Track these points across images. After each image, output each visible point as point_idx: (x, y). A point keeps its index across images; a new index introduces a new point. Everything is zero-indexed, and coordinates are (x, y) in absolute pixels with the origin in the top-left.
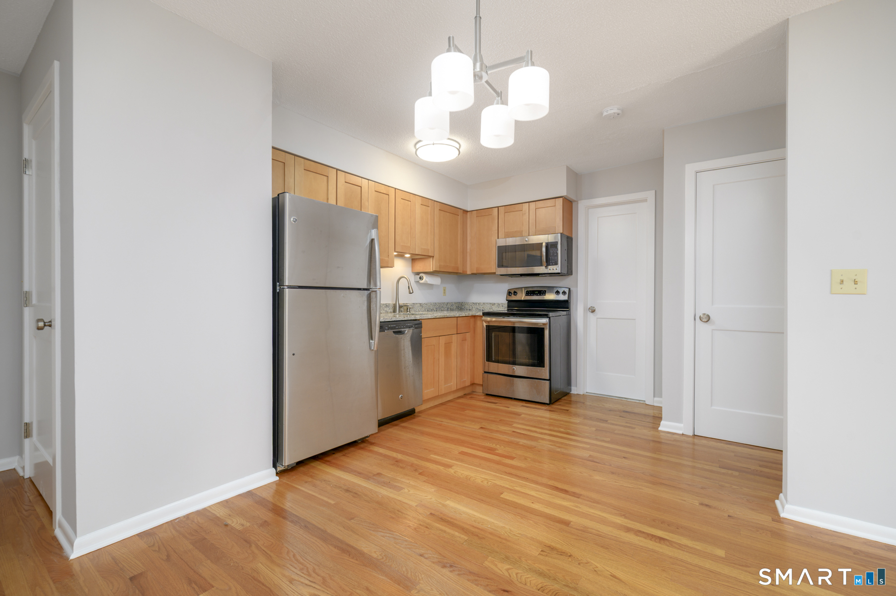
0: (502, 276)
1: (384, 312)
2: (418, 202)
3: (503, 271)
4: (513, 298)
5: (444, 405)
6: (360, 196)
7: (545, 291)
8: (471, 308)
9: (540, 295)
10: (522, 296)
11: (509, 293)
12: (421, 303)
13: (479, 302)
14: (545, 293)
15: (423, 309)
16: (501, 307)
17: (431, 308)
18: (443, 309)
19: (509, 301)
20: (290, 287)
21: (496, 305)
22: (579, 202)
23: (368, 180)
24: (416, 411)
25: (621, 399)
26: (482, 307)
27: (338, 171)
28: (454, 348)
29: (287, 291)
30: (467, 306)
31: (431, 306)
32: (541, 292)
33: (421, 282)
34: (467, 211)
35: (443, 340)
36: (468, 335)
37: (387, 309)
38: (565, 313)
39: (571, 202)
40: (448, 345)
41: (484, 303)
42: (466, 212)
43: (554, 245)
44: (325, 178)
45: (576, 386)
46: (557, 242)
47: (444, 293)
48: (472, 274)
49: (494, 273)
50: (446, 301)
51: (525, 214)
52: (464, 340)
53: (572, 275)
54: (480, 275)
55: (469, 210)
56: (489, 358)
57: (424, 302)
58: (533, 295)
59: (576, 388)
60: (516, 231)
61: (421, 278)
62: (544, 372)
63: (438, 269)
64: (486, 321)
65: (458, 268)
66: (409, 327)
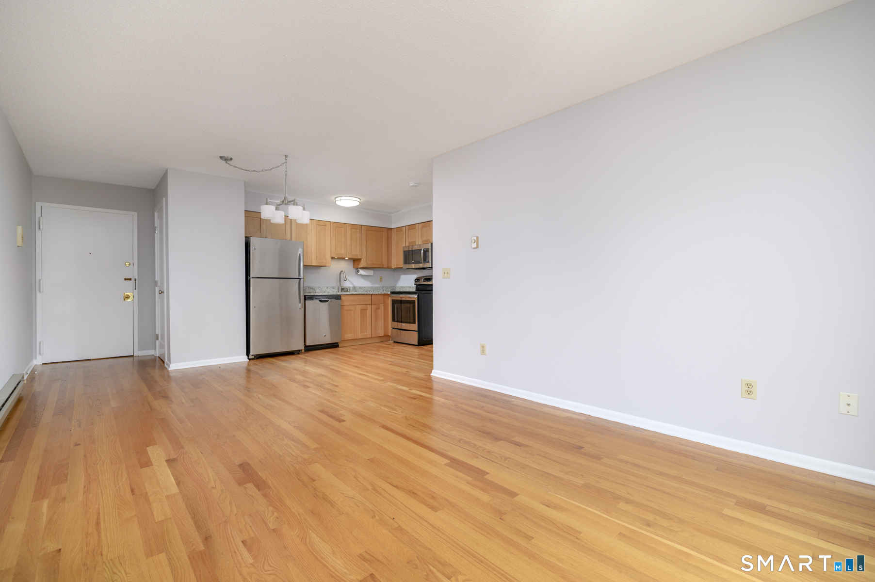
0: (409, 269)
1: (336, 290)
2: (348, 227)
3: (408, 266)
4: (418, 283)
8: (398, 289)
10: (422, 282)
11: (416, 280)
12: (360, 286)
15: (362, 289)
16: (413, 289)
18: (379, 290)
19: (417, 285)
20: (253, 278)
21: (411, 287)
24: (340, 346)
28: (369, 313)
29: (251, 279)
33: (359, 273)
35: (359, 308)
36: (382, 306)
40: (364, 311)
42: (390, 229)
46: (429, 249)
47: (381, 281)
48: (394, 268)
49: (402, 268)
50: (382, 285)
51: (417, 230)
52: (378, 308)
54: (399, 269)
55: (392, 228)
56: (393, 320)
58: (426, 281)
60: (413, 242)
61: (358, 272)
62: (415, 327)
63: (366, 266)
64: (393, 297)
65: (383, 265)
66: (331, 298)
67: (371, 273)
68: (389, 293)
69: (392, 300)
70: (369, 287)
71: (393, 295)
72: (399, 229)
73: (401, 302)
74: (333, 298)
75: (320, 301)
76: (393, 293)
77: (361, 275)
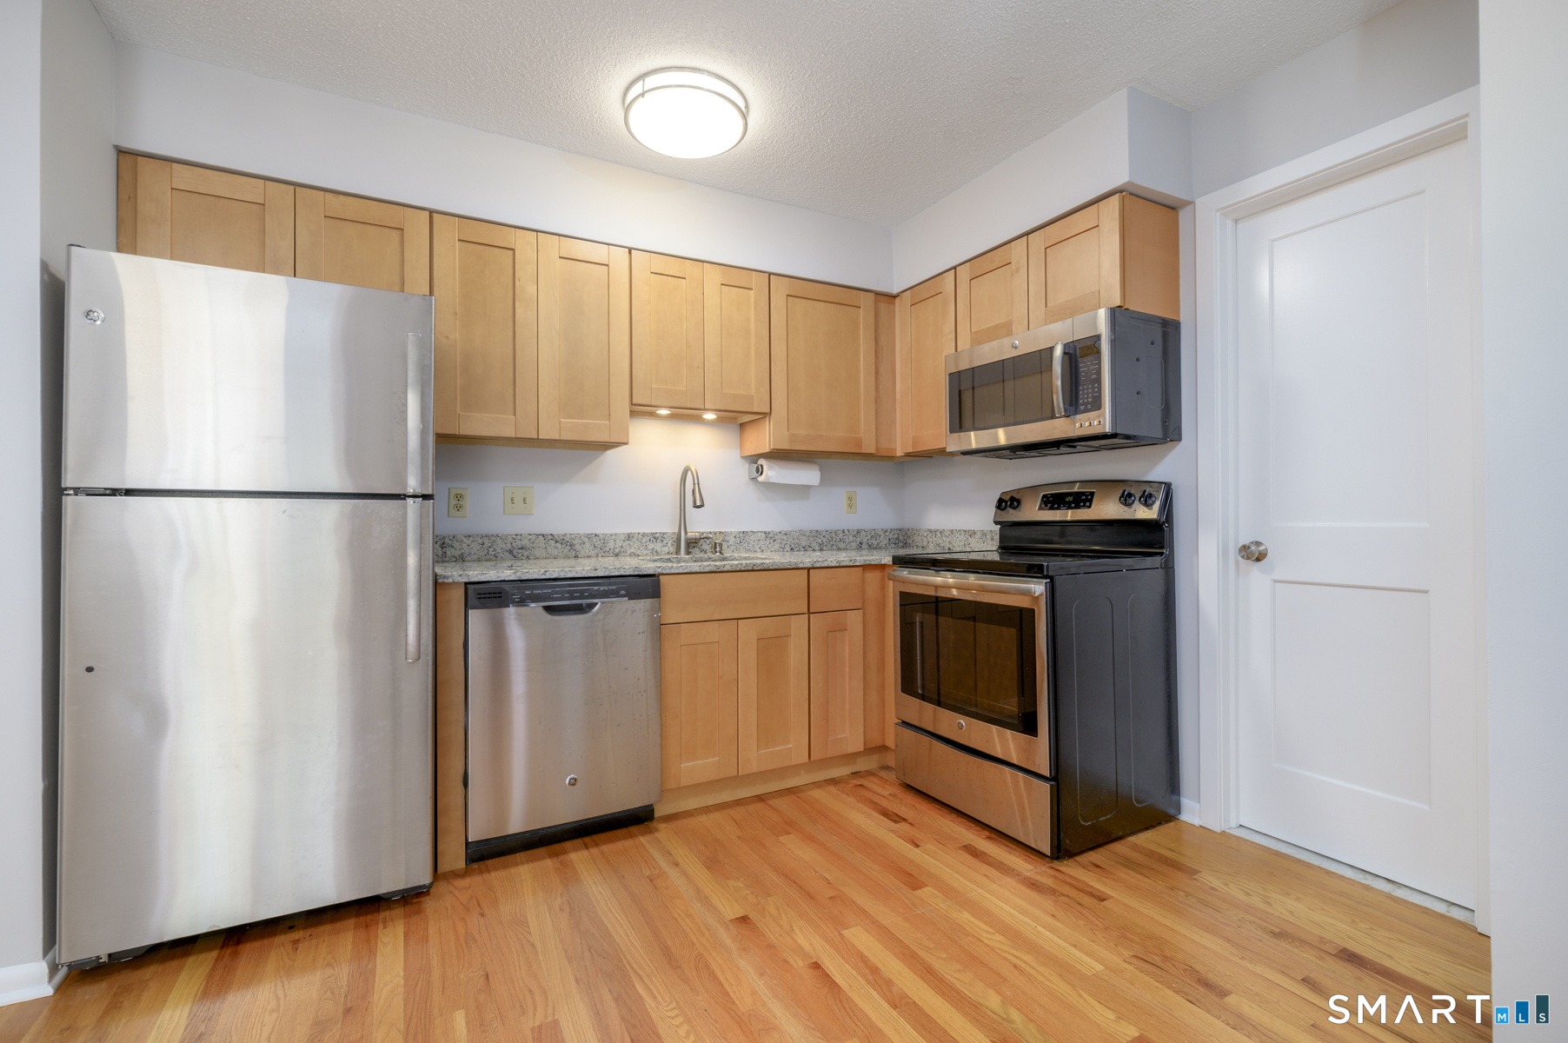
0: (968, 457)
1: (645, 552)
2: (713, 277)
3: (966, 440)
4: (1013, 516)
5: (794, 794)
6: (511, 272)
7: (1092, 494)
8: (925, 544)
9: (1078, 507)
10: (1032, 511)
11: (1002, 504)
12: (767, 530)
13: (941, 528)
14: (1091, 501)
15: (777, 546)
16: (989, 541)
17: (803, 544)
18: (842, 545)
19: (1005, 526)
21: (978, 535)
22: (1198, 202)
23: (537, 231)
24: (657, 815)
25: (1370, 881)
26: (948, 540)
27: (435, 215)
28: (795, 653)
30: (917, 539)
31: (804, 538)
32: (1082, 500)
33: (761, 479)
34: (892, 297)
35: (749, 631)
36: (854, 619)
37: (658, 546)
38: (1157, 560)
39: (1173, 208)
41: (952, 531)
42: (888, 298)
43: (1089, 348)
44: (395, 235)
45: (1199, 802)
46: (1098, 337)
47: (850, 506)
48: (908, 455)
50: (855, 526)
51: (1018, 270)
52: (838, 632)
53: (1180, 439)
54: (927, 458)
55: (895, 292)
56: (908, 686)
57: (777, 530)
58: (1058, 508)
59: (1196, 805)
60: (996, 326)
61: (760, 471)
62: (1039, 753)
63: (786, 446)
64: (904, 582)
65: (859, 442)
66: (605, 595)
67: (808, 476)
68: (888, 560)
69: (902, 594)
70: (802, 533)
71: (905, 573)
72: (924, 291)
73: (938, 605)
74: (616, 594)
75: (548, 609)
76: (900, 561)
77: (769, 486)
